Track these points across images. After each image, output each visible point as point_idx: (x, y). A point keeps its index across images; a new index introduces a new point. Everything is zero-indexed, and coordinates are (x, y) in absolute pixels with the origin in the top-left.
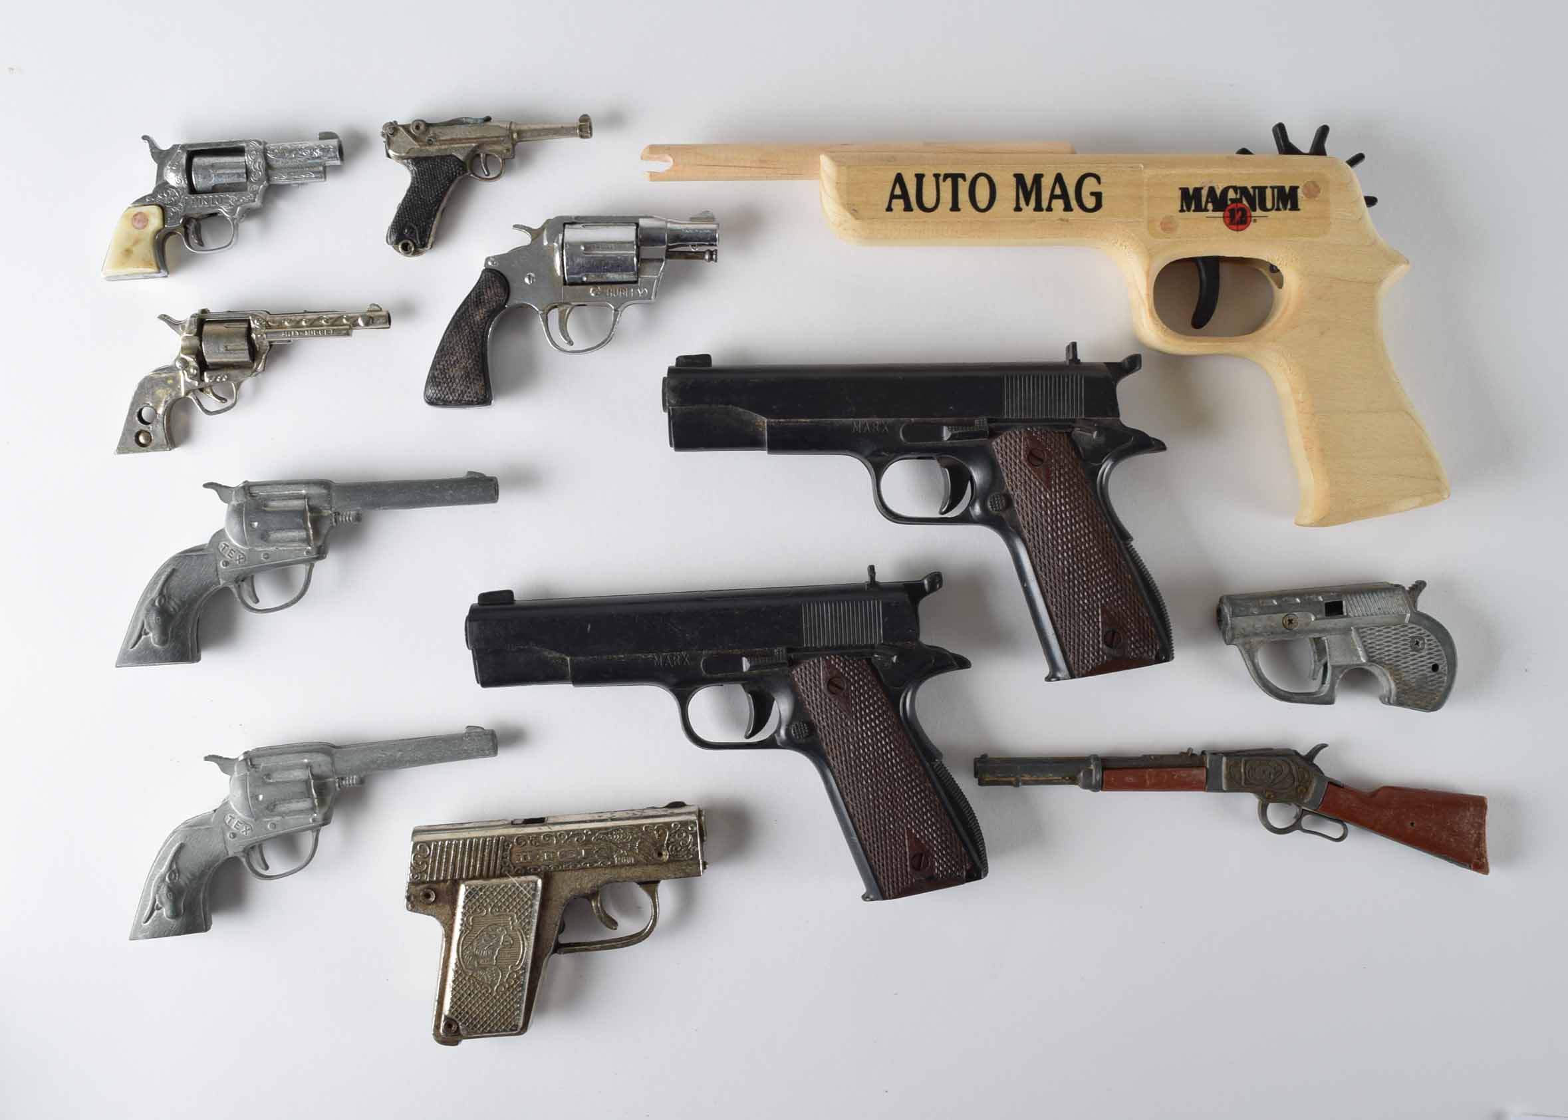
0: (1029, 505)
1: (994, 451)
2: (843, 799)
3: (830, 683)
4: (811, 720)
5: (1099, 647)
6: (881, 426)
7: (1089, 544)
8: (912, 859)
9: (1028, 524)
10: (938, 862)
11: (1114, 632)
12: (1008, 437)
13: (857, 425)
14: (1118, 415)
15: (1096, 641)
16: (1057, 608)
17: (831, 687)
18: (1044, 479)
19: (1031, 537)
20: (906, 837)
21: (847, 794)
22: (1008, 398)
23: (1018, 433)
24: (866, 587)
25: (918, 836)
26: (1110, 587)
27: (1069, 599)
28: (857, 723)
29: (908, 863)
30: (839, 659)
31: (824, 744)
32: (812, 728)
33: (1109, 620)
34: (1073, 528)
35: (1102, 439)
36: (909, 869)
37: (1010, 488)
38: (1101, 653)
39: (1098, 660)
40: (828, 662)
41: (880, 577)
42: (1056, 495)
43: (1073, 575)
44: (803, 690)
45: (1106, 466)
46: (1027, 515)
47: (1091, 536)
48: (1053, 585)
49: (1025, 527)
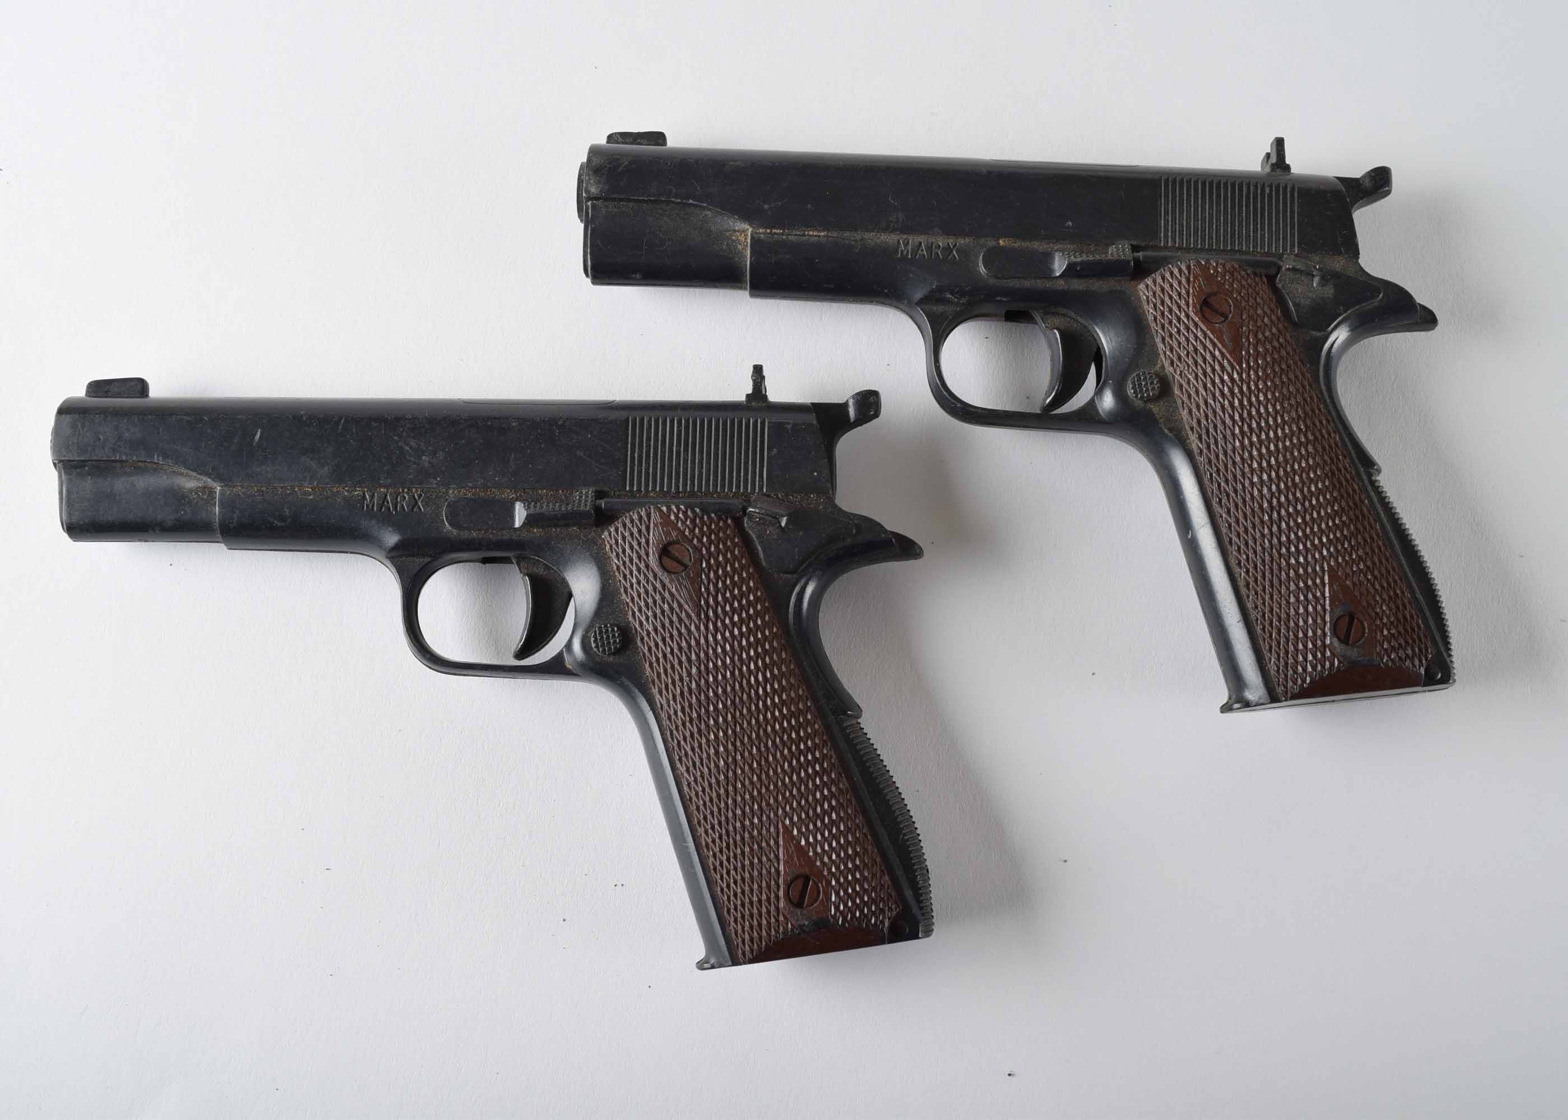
0: (1202, 390)
1: (1139, 299)
2: (674, 768)
3: (664, 552)
4: (629, 622)
5: (1323, 643)
6: (948, 250)
7: (1307, 461)
8: (788, 886)
9: (1199, 422)
10: (837, 894)
11: (1352, 617)
12: (1168, 275)
13: (906, 244)
14: (1356, 253)
15: (1319, 632)
16: (1247, 572)
17: (666, 560)
18: (1230, 345)
19: (1203, 446)
20: (781, 842)
21: (680, 759)
22: (1166, 213)
23: (1184, 268)
24: (745, 403)
25: (803, 842)
26: (1345, 537)
27: (1271, 556)
28: (707, 628)
29: (781, 893)
30: (685, 513)
31: (647, 665)
32: (627, 638)
33: (1342, 595)
34: (1279, 432)
35: (1329, 291)
36: (782, 904)
37: (1167, 364)
38: (1328, 654)
39: (1323, 667)
40: (665, 517)
41: (776, 393)
42: (1249, 375)
43: (1279, 513)
44: (618, 568)
45: (1340, 335)
46: (1198, 407)
47: (1310, 448)
48: (1241, 530)
49: (1192, 429)
